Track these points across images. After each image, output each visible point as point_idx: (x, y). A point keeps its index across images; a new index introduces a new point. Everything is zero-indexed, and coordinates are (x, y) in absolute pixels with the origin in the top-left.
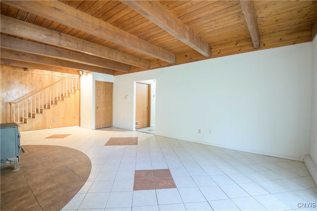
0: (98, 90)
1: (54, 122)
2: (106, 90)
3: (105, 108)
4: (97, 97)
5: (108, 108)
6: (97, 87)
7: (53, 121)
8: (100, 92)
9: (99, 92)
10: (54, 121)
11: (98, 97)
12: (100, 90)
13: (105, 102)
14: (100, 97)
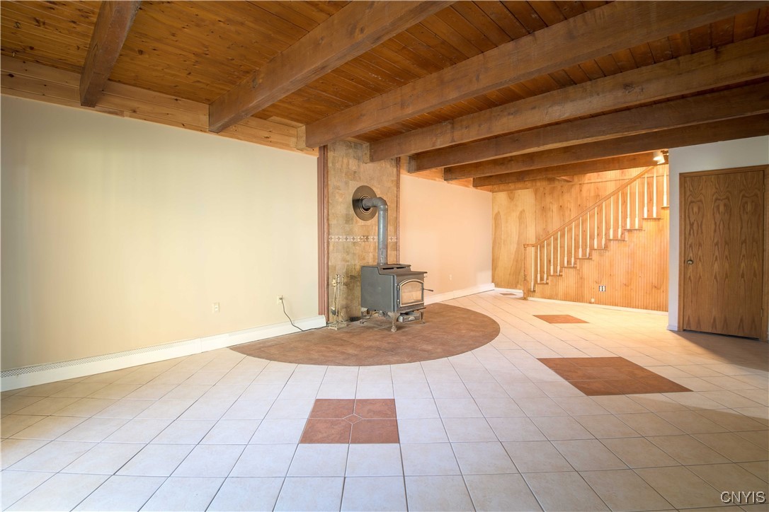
0: (692, 202)
1: (601, 290)
2: (728, 198)
3: (727, 265)
4: (688, 227)
5: (743, 265)
6: (688, 193)
7: (598, 287)
8: (699, 208)
9: (696, 209)
10: (601, 288)
11: (692, 225)
12: (701, 201)
13: (726, 243)
14: (700, 226)
